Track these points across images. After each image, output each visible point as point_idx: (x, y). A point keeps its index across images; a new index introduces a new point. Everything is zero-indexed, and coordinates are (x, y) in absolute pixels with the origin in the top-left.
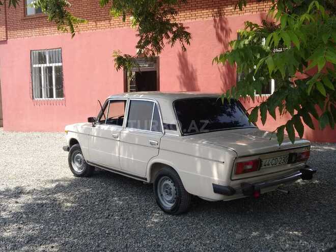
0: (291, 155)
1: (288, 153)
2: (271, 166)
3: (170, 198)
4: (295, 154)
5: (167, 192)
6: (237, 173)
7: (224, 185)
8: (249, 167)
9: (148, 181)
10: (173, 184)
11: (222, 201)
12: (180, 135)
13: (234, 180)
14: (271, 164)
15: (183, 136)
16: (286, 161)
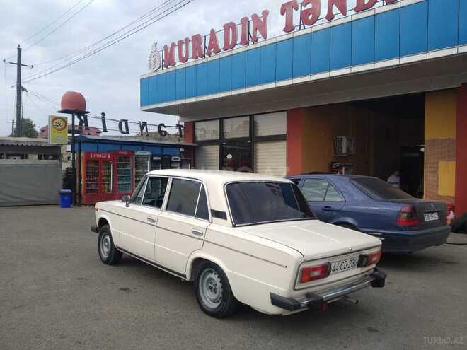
0: (362, 257)
1: (358, 255)
2: (339, 270)
3: (214, 296)
4: (366, 256)
5: (210, 288)
6: (302, 281)
7: (286, 296)
8: (316, 273)
9: (188, 279)
10: (219, 280)
11: (281, 315)
12: (231, 225)
13: (298, 290)
14: (339, 269)
15: (234, 226)
16: (356, 264)
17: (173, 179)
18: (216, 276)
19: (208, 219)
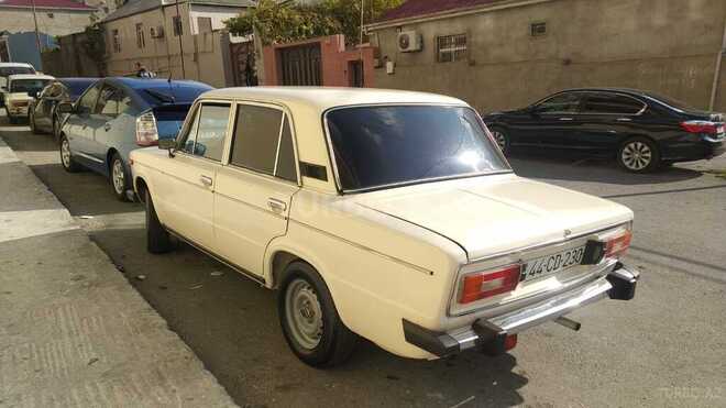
1: (585, 242)
2: (545, 272)
6: (463, 301)
8: (497, 283)
9: (269, 285)
12: (336, 193)
13: (456, 316)
14: (544, 269)
15: (341, 193)
16: (579, 257)
17: (238, 105)
18: (310, 292)
19: (296, 181)
